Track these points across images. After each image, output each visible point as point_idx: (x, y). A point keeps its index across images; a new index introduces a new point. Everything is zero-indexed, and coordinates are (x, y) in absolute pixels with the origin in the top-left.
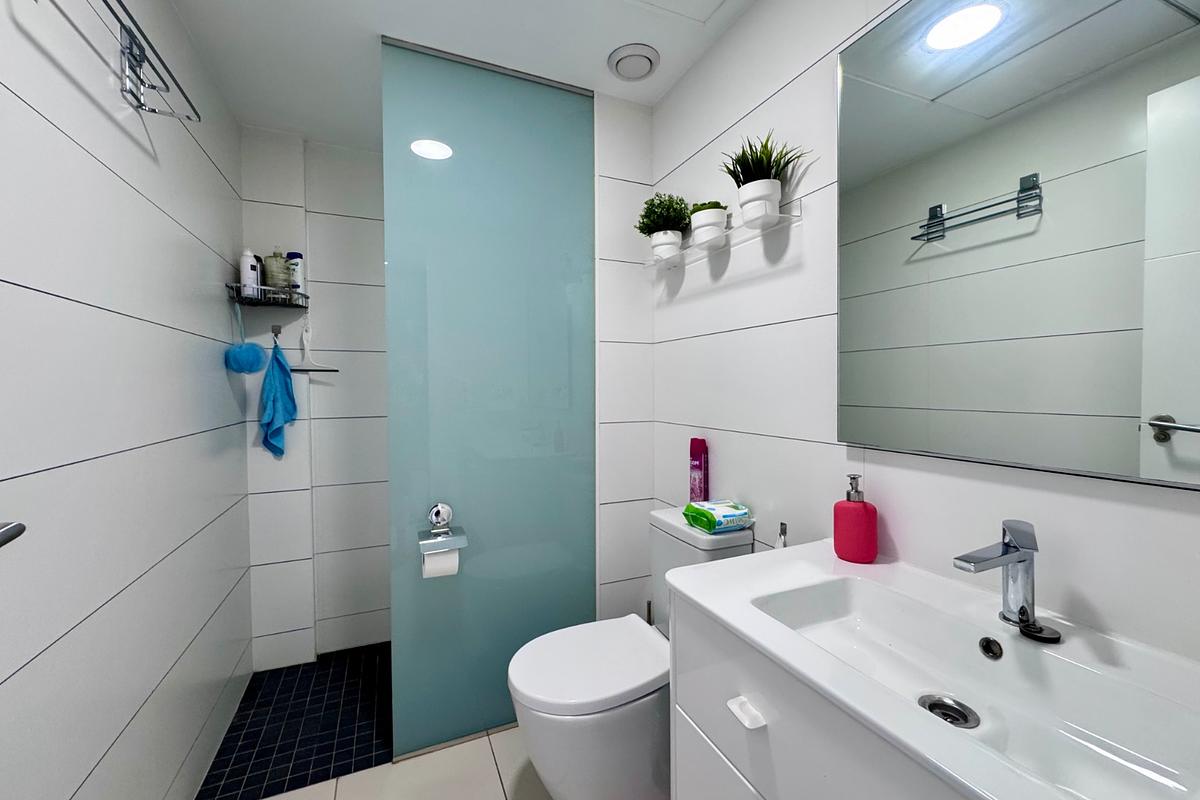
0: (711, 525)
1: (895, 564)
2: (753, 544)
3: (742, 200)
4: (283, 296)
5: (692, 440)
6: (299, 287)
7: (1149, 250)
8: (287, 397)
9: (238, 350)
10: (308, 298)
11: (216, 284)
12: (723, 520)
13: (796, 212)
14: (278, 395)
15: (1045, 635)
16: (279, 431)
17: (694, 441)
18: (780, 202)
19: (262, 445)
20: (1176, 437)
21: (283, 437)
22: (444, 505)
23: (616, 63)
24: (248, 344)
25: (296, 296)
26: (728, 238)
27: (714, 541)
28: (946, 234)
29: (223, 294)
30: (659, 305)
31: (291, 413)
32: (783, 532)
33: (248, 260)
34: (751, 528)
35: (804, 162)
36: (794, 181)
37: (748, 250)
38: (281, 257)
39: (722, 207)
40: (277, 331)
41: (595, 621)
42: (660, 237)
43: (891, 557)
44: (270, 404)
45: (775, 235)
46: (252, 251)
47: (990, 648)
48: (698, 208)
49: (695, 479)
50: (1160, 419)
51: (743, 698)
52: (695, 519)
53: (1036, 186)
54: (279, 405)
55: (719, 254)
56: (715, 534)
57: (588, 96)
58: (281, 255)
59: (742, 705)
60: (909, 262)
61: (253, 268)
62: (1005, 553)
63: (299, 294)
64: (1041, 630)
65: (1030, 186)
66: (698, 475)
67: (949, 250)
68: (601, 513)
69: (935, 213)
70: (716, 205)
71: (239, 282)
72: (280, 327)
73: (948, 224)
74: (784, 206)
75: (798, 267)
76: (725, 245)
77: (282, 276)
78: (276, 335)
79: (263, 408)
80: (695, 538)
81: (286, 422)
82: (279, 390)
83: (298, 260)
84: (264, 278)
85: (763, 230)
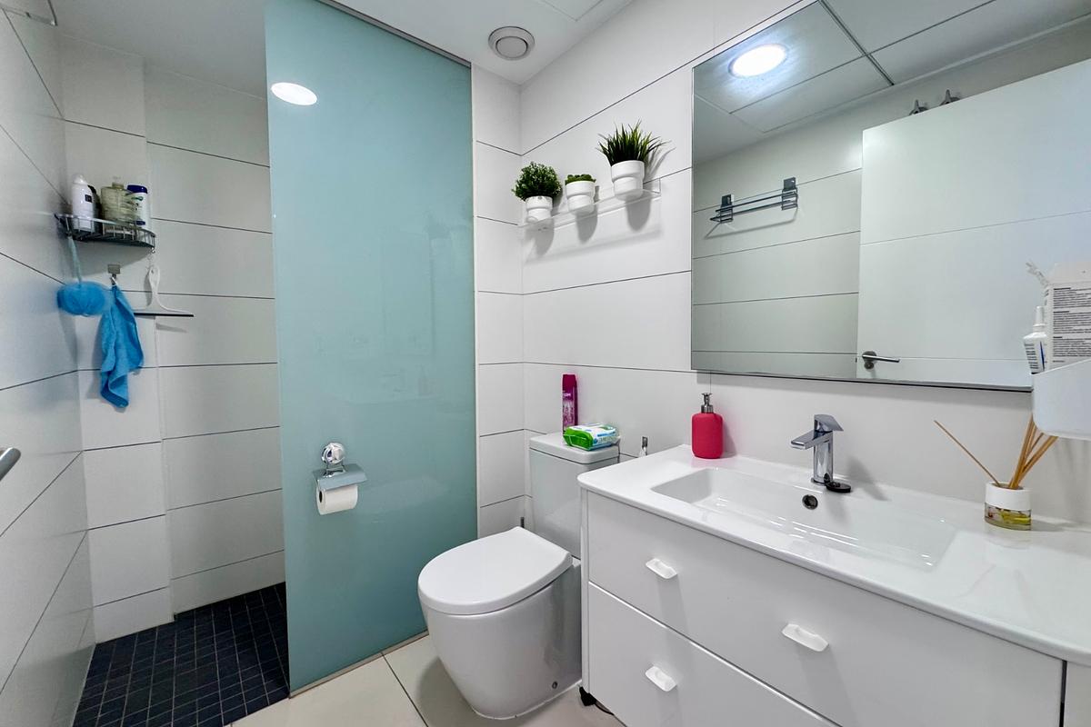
0: (588, 443)
1: (734, 457)
2: (619, 457)
3: (615, 176)
4: (129, 233)
5: (564, 376)
6: (144, 223)
7: (864, 236)
8: (129, 343)
9: (76, 289)
10: (154, 236)
11: (42, 214)
12: (598, 438)
13: (656, 189)
14: (120, 341)
15: (842, 487)
16: (122, 380)
17: (565, 377)
18: (644, 180)
19: (100, 396)
20: (877, 365)
21: (127, 387)
22: (335, 444)
23: (495, 40)
24: (85, 283)
25: (142, 233)
26: (596, 207)
27: (593, 456)
28: (734, 217)
29: (54, 226)
30: (529, 261)
31: (137, 359)
32: (645, 444)
33: (80, 192)
34: (617, 444)
35: (662, 151)
36: (654, 164)
37: (613, 218)
38: (123, 190)
39: (592, 180)
40: (114, 272)
41: (476, 539)
42: (535, 201)
43: (732, 453)
44: (111, 352)
45: (638, 207)
46: (85, 180)
47: (810, 502)
48: (571, 179)
49: (567, 408)
50: (868, 353)
51: (656, 560)
52: (573, 440)
53: (794, 187)
54: (123, 352)
55: (587, 220)
56: (591, 450)
57: (465, 66)
58: (122, 186)
59: (657, 564)
60: (707, 237)
61: (88, 198)
62: (816, 437)
63: (145, 231)
64: (839, 485)
65: (790, 186)
66: (569, 405)
67: (735, 230)
68: (481, 444)
69: (726, 201)
70: (588, 178)
71: (70, 213)
72: (119, 267)
73: (735, 210)
74: (647, 183)
75: (657, 233)
76: (593, 213)
77: (124, 211)
78: (114, 276)
79: (100, 355)
80: (574, 454)
81: (131, 370)
82: (121, 334)
83: (142, 194)
84: (100, 210)
85: (627, 201)
